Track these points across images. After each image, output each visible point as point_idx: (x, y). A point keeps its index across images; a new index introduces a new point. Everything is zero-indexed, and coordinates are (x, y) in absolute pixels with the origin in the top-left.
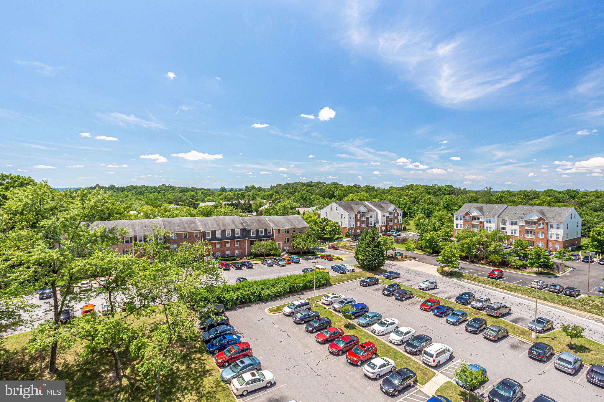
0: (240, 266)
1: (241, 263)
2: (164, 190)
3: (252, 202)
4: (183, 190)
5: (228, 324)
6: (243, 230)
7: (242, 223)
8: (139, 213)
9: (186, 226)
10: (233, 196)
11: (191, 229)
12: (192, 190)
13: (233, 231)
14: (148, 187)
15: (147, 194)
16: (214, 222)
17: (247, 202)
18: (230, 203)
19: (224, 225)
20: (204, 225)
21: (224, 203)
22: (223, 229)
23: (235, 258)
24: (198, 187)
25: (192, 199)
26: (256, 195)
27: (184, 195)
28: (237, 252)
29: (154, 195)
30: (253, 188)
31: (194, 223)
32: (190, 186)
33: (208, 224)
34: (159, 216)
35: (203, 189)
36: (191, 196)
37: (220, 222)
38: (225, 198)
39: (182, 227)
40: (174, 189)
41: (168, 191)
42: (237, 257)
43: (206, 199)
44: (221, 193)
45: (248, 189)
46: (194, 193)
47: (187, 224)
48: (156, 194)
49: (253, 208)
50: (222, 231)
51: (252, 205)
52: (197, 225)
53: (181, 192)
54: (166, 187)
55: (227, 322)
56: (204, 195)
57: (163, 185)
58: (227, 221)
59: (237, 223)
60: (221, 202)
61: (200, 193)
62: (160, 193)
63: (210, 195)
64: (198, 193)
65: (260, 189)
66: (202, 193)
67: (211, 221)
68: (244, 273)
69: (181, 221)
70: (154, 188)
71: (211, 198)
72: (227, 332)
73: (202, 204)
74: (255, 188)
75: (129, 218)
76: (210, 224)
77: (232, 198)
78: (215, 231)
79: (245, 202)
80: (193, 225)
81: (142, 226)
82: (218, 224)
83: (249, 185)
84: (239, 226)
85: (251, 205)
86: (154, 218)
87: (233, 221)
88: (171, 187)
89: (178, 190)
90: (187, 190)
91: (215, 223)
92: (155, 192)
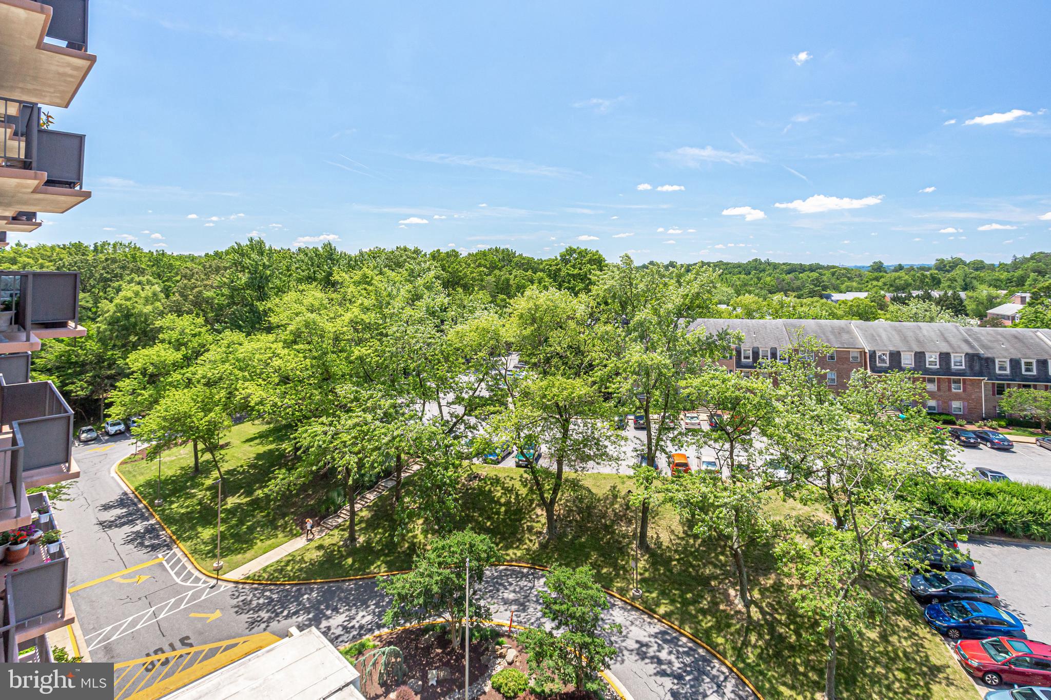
0: (972, 441)
1: (974, 432)
2: (756, 268)
3: (963, 295)
4: (793, 269)
5: (972, 574)
6: (972, 358)
7: (967, 342)
8: (735, 309)
9: (831, 337)
10: (910, 281)
11: (841, 343)
12: (812, 268)
13: (945, 357)
14: (727, 264)
15: (728, 276)
16: (894, 333)
17: (950, 293)
18: (903, 295)
19: (918, 341)
20: (872, 338)
21: (889, 296)
22: (918, 350)
23: (954, 419)
24: (824, 263)
25: (816, 286)
26: (975, 278)
27: (797, 278)
28: (956, 404)
29: (739, 279)
30: (956, 263)
31: (849, 332)
32: (807, 263)
33: (880, 336)
34: (769, 314)
35: (834, 267)
36: (813, 280)
37: (910, 334)
38: (891, 286)
39: (824, 338)
40: (775, 266)
41: (764, 270)
42: (958, 417)
43: (843, 287)
44: (876, 274)
45: (945, 266)
46: (815, 275)
47: (833, 332)
48: (742, 276)
49: (968, 308)
50: (916, 353)
51: (965, 303)
52: (853, 337)
53: (789, 272)
54: (761, 263)
55: (970, 570)
56: (838, 279)
57: (756, 260)
58: (925, 332)
59: (953, 341)
60: (882, 292)
61: (828, 274)
62: (750, 273)
63: (850, 279)
64: (824, 275)
65: (979, 266)
66: (833, 274)
67: (885, 330)
68: (985, 457)
69: (820, 326)
70: (739, 265)
71: (855, 284)
72: (978, 595)
73: (836, 296)
74: (964, 263)
75: (719, 315)
76: (884, 336)
77: (910, 285)
78: (899, 353)
79: (946, 293)
80: (845, 337)
81: (749, 331)
82: (905, 339)
83: (947, 257)
84: (959, 347)
85: (961, 301)
86: (762, 317)
87: (942, 334)
88: (769, 264)
89: (782, 270)
90: (802, 269)
91: (897, 337)
92: (740, 273)
